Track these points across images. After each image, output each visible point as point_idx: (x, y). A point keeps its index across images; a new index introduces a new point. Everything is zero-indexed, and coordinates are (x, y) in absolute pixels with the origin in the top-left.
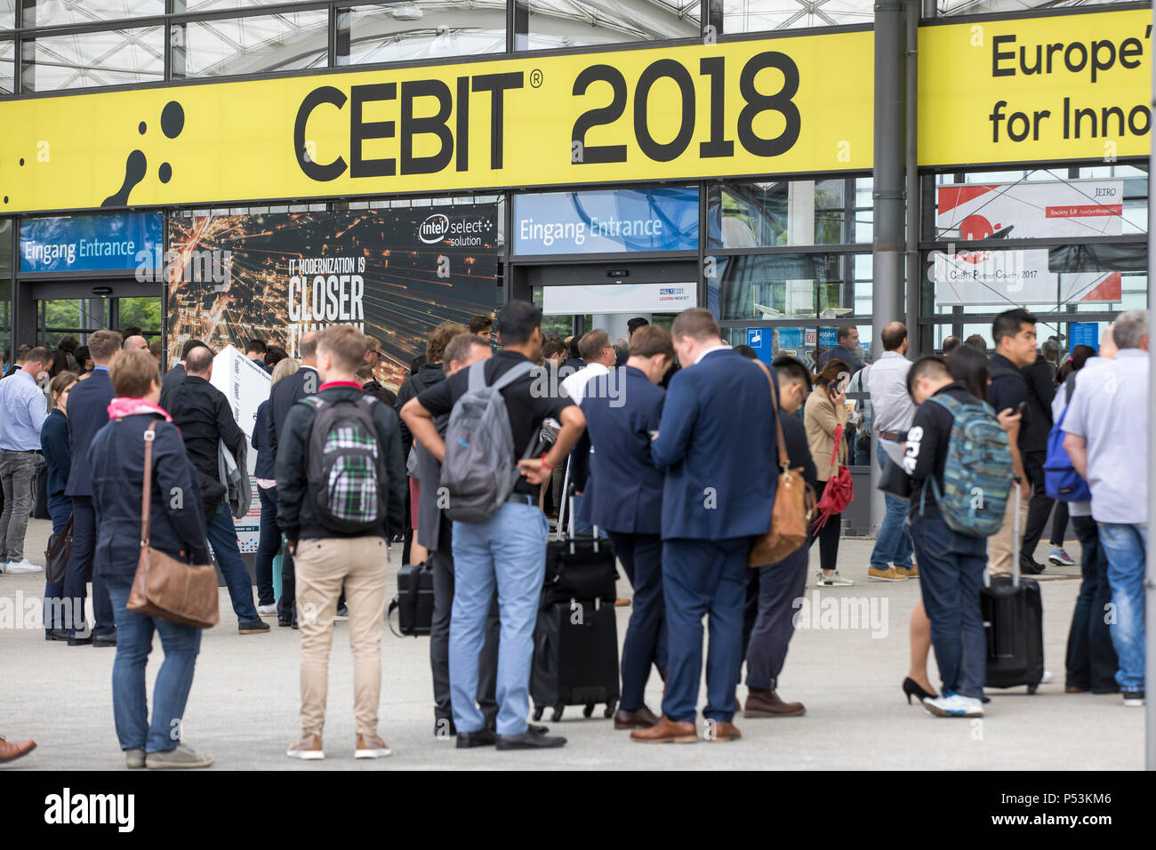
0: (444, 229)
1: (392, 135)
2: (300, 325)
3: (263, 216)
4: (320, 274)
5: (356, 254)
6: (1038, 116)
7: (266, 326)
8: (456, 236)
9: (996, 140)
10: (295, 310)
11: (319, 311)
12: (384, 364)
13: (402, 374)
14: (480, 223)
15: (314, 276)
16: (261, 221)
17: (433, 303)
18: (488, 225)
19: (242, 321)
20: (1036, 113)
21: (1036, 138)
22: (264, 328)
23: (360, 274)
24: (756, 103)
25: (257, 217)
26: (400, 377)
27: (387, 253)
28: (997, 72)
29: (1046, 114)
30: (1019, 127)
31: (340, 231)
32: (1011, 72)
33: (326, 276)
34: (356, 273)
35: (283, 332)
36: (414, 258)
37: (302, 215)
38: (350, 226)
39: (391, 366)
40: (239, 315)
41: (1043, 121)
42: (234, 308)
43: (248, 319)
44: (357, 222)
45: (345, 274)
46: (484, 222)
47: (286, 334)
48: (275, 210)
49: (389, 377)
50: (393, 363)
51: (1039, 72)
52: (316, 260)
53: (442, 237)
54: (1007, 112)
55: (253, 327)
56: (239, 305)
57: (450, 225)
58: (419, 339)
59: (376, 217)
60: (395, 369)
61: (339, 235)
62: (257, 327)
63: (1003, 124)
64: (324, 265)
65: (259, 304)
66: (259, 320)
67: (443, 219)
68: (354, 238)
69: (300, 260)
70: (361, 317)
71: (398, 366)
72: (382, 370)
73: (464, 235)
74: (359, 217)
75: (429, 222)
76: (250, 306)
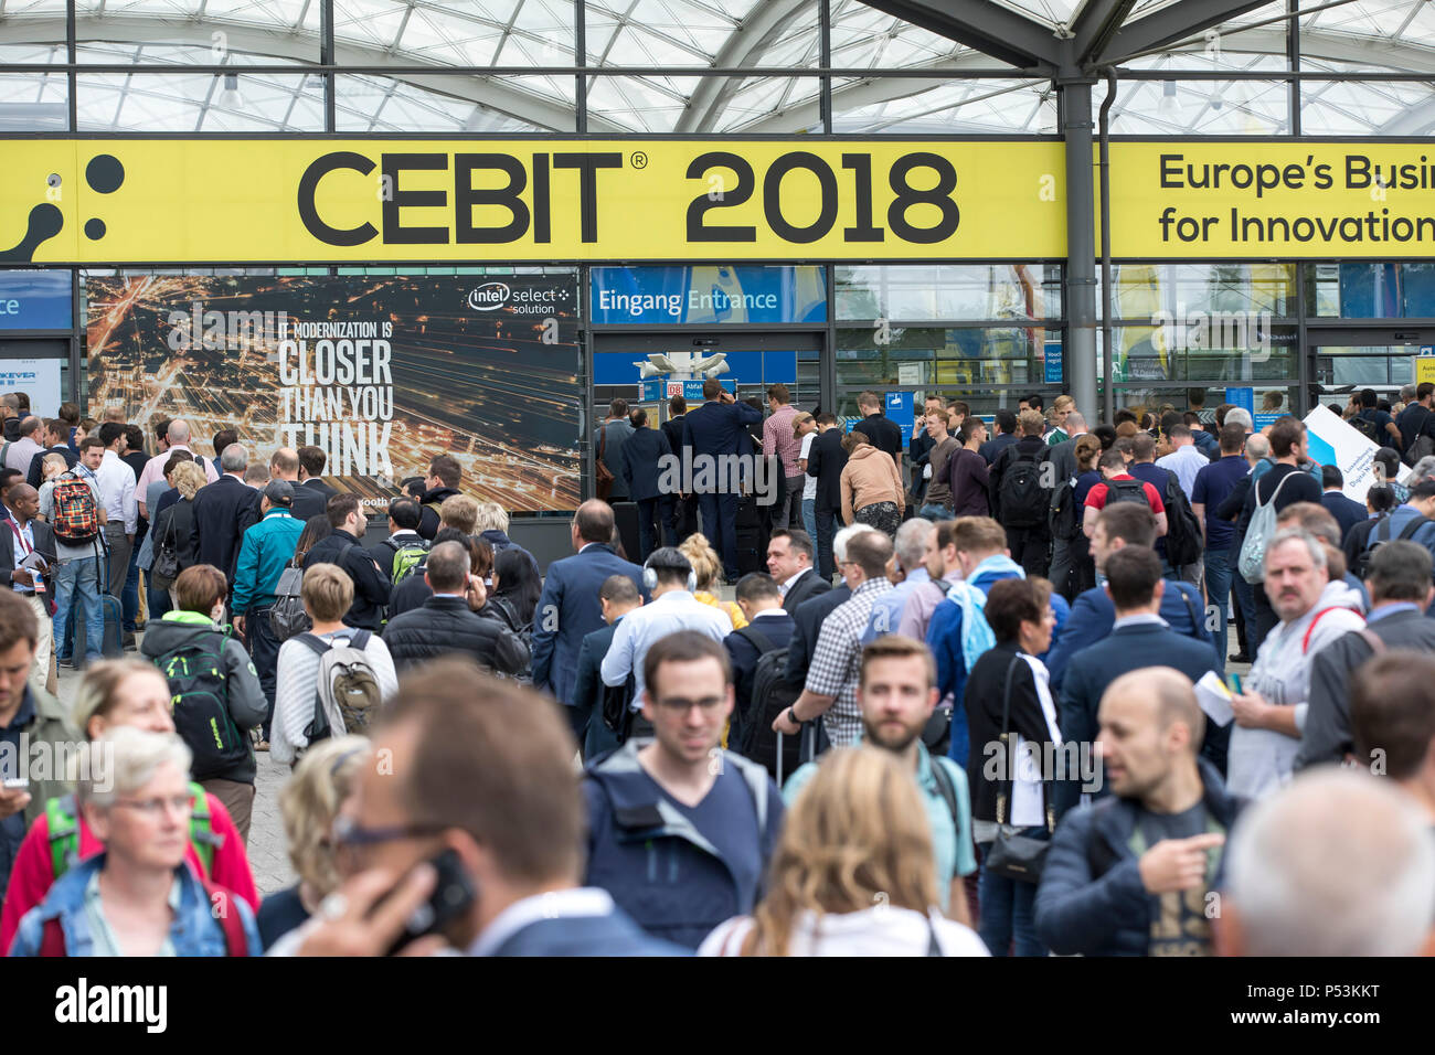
0: (504, 296)
1: (444, 203)
2: (298, 390)
3: (235, 278)
4: (326, 338)
5: (379, 319)
6: (1206, 222)
7: (245, 389)
8: (521, 303)
9: (1166, 238)
10: (289, 374)
11: (326, 374)
12: (422, 427)
13: (450, 436)
14: (552, 292)
15: (317, 340)
16: (233, 283)
17: (491, 368)
18: (563, 295)
19: (208, 385)
20: (1205, 220)
21: (1205, 238)
22: (243, 392)
23: (386, 339)
24: (907, 196)
25: (227, 278)
26: (446, 440)
27: (423, 318)
28: (1165, 184)
29: (1215, 220)
30: (1188, 230)
31: (354, 296)
32: (1180, 185)
33: (335, 341)
34: (380, 337)
35: (273, 396)
36: (462, 325)
37: (298, 279)
38: (369, 292)
39: (433, 429)
40: (203, 379)
41: (1211, 227)
42: (194, 371)
43: (218, 383)
44: (378, 287)
45: (363, 338)
46: (558, 292)
47: (277, 399)
48: (254, 272)
49: (430, 439)
50: (436, 426)
51: (1207, 186)
52: (319, 324)
53: (501, 305)
54: (1177, 217)
55: (225, 391)
56: (201, 368)
57: (511, 294)
58: (473, 403)
59: (407, 283)
60: (439, 431)
61: (352, 300)
62: (230, 391)
63: (1172, 228)
64: (333, 329)
65: (234, 368)
66: (235, 383)
67: (502, 287)
68: (375, 303)
69: (295, 324)
70: (389, 380)
71: (441, 428)
72: (421, 433)
73: (532, 304)
74: (380, 283)
75: (484, 290)
76: (220, 370)
